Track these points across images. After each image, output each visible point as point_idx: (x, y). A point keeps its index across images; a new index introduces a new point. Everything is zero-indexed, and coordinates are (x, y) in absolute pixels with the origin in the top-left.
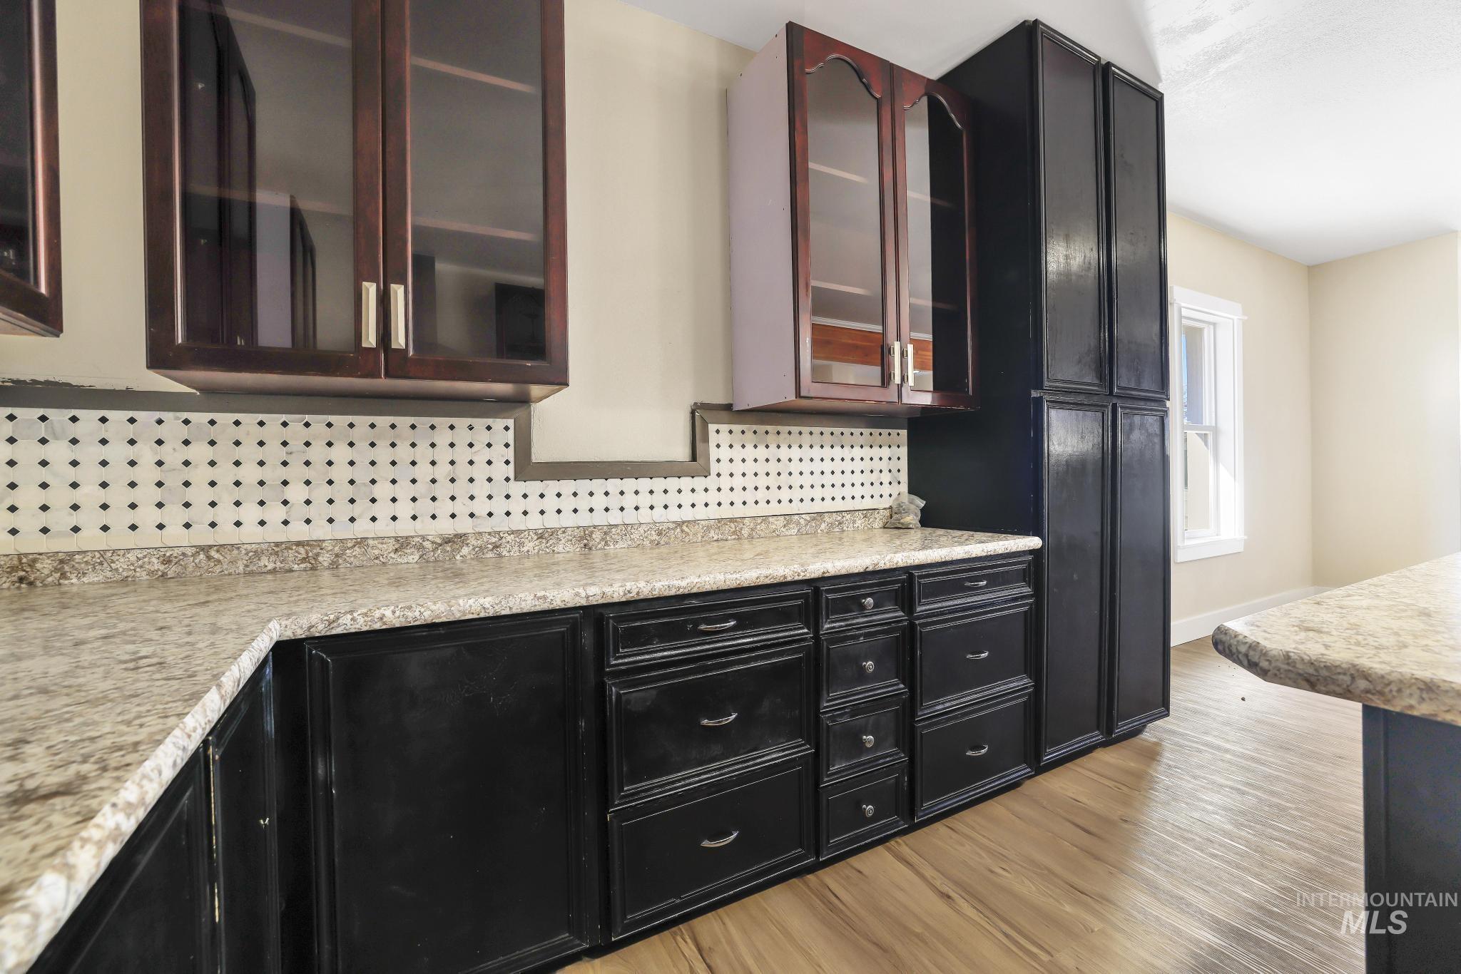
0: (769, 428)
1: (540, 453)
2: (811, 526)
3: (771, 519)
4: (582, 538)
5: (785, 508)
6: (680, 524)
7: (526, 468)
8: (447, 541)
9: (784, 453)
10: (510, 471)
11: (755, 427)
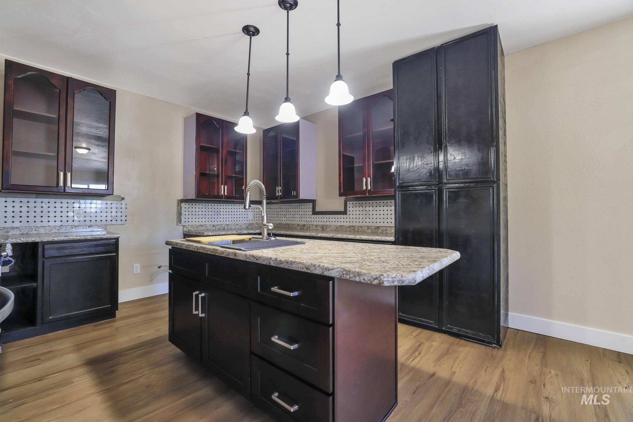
0: (363, 202)
1: (317, 210)
2: (376, 230)
3: (363, 227)
4: (322, 227)
5: (368, 224)
6: (340, 226)
7: (315, 213)
8: (303, 225)
9: (367, 208)
10: (311, 213)
11: (359, 202)
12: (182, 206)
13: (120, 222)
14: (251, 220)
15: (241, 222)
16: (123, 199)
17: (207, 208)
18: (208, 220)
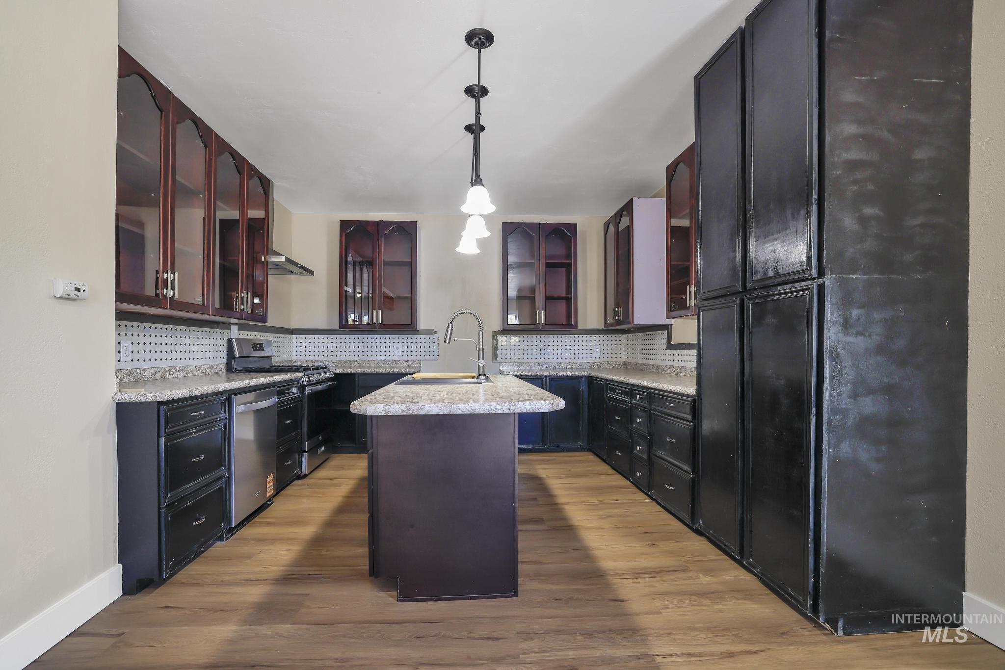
1: (674, 341)
7: (671, 346)
12: (498, 339)
13: (432, 358)
14: (597, 357)
15: (581, 360)
16: (435, 333)
17: (530, 342)
18: (532, 356)
